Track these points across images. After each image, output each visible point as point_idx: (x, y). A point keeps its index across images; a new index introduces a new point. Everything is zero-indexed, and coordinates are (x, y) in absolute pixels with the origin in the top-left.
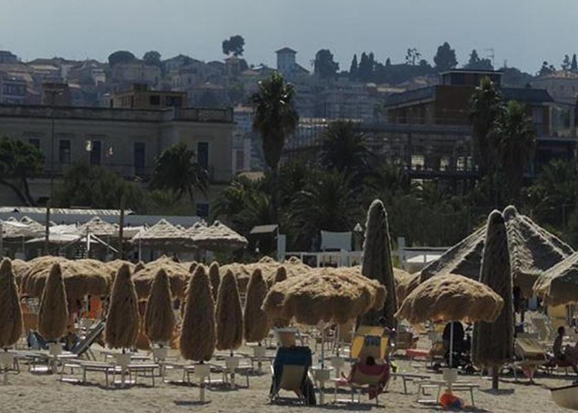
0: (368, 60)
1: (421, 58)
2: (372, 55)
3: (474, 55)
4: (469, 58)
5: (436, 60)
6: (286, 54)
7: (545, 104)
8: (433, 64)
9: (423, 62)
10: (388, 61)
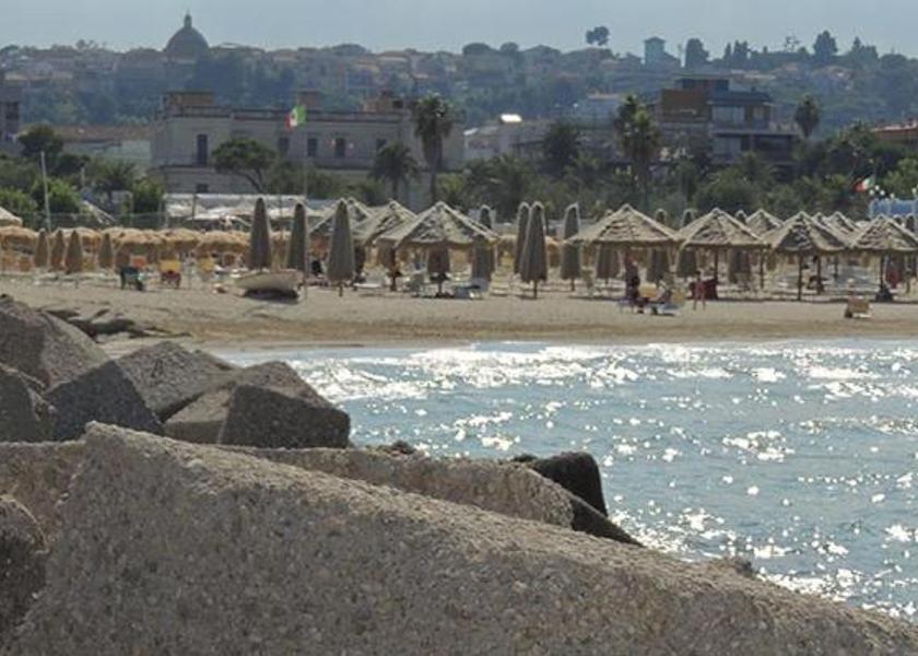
0: (741, 48)
1: (801, 45)
2: (745, 44)
3: (857, 42)
4: (852, 45)
5: (815, 47)
6: (654, 44)
7: (766, 104)
8: (811, 51)
9: (803, 50)
10: (765, 49)
